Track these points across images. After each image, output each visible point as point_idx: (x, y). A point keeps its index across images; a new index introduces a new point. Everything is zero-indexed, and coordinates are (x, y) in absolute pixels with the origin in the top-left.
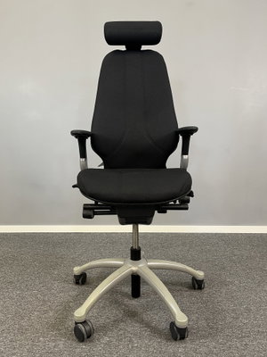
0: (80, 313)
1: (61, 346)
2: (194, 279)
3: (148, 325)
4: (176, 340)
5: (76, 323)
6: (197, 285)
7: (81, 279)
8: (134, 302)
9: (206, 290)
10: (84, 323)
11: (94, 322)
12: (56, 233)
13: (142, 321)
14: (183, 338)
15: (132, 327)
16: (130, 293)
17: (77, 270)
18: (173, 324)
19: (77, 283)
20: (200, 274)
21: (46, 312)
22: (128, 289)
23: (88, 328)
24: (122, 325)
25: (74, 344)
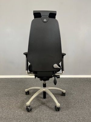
0: (28, 103)
1: (22, 113)
2: (62, 93)
3: (48, 107)
4: (57, 111)
5: (27, 107)
6: (63, 94)
7: (28, 93)
8: (44, 100)
9: (66, 96)
10: (29, 106)
11: (32, 106)
13: (46, 106)
14: (59, 110)
15: (44, 108)
16: (43, 97)
17: (26, 90)
18: (56, 106)
19: (26, 94)
20: (64, 91)
21: (17, 103)
22: (42, 96)
23: (30, 108)
24: (41, 107)
25: (27, 112)
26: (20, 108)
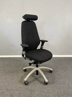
0: (25, 79)
1: (22, 86)
3: (40, 81)
4: (45, 84)
8: (37, 76)
10: (26, 81)
11: (28, 81)
12: (18, 57)
13: (38, 80)
14: (47, 84)
15: (36, 82)
17: (24, 68)
18: (45, 81)
19: (24, 71)
21: (18, 78)
22: (36, 73)
24: (34, 81)
25: (25, 86)
26: (20, 82)
